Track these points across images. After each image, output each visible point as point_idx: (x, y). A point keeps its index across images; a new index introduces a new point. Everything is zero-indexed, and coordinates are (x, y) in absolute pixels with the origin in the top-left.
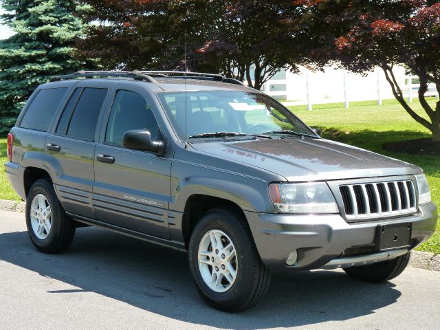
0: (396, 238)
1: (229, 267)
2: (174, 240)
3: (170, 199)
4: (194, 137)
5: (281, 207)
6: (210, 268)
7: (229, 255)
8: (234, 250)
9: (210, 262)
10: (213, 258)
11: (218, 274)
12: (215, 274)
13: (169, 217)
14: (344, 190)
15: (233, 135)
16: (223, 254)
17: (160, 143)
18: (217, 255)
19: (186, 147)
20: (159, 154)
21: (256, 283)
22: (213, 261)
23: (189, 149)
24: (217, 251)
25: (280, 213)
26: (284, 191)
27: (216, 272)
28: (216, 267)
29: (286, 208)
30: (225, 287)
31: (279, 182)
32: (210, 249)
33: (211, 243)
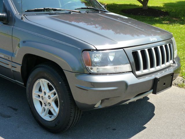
0: (164, 84)
1: (53, 104)
2: (17, 80)
3: (12, 54)
4: (28, 11)
5: (92, 69)
6: (41, 103)
7: (53, 97)
8: (57, 95)
9: (41, 99)
10: (42, 97)
11: (46, 108)
12: (44, 107)
13: (12, 66)
14: (135, 54)
15: (55, 10)
16: (49, 96)
17: (4, 15)
18: (45, 96)
19: (22, 19)
20: (4, 22)
21: (72, 119)
22: (43, 99)
23: (24, 20)
24: (45, 93)
25: (90, 74)
26: (93, 56)
27: (44, 106)
28: (45, 103)
29: (94, 70)
30: (51, 117)
31: (90, 50)
32: (40, 90)
33: (40, 87)
